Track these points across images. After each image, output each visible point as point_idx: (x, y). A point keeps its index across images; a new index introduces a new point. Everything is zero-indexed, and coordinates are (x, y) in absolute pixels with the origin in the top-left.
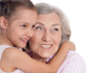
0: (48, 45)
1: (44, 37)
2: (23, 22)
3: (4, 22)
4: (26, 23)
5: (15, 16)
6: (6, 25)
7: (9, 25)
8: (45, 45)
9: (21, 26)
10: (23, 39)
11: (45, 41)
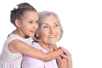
0: (54, 36)
1: (51, 31)
2: (29, 20)
3: (18, 22)
4: (31, 20)
5: (24, 17)
6: (20, 24)
7: (22, 24)
8: (52, 36)
9: (29, 22)
10: (32, 31)
11: (52, 33)
